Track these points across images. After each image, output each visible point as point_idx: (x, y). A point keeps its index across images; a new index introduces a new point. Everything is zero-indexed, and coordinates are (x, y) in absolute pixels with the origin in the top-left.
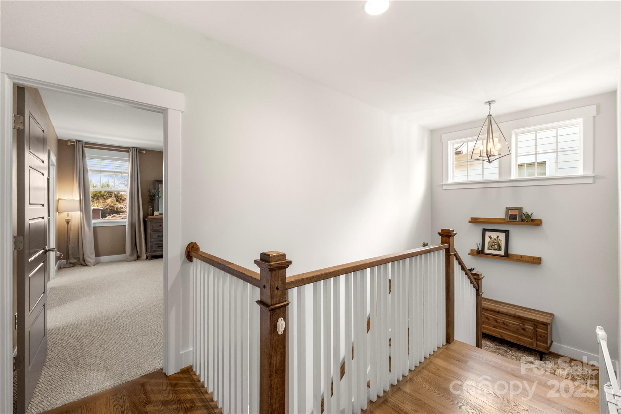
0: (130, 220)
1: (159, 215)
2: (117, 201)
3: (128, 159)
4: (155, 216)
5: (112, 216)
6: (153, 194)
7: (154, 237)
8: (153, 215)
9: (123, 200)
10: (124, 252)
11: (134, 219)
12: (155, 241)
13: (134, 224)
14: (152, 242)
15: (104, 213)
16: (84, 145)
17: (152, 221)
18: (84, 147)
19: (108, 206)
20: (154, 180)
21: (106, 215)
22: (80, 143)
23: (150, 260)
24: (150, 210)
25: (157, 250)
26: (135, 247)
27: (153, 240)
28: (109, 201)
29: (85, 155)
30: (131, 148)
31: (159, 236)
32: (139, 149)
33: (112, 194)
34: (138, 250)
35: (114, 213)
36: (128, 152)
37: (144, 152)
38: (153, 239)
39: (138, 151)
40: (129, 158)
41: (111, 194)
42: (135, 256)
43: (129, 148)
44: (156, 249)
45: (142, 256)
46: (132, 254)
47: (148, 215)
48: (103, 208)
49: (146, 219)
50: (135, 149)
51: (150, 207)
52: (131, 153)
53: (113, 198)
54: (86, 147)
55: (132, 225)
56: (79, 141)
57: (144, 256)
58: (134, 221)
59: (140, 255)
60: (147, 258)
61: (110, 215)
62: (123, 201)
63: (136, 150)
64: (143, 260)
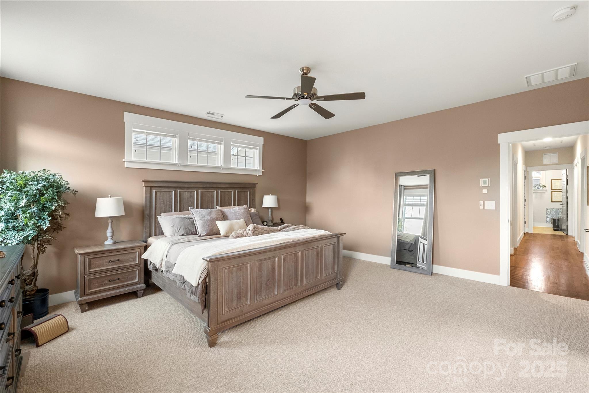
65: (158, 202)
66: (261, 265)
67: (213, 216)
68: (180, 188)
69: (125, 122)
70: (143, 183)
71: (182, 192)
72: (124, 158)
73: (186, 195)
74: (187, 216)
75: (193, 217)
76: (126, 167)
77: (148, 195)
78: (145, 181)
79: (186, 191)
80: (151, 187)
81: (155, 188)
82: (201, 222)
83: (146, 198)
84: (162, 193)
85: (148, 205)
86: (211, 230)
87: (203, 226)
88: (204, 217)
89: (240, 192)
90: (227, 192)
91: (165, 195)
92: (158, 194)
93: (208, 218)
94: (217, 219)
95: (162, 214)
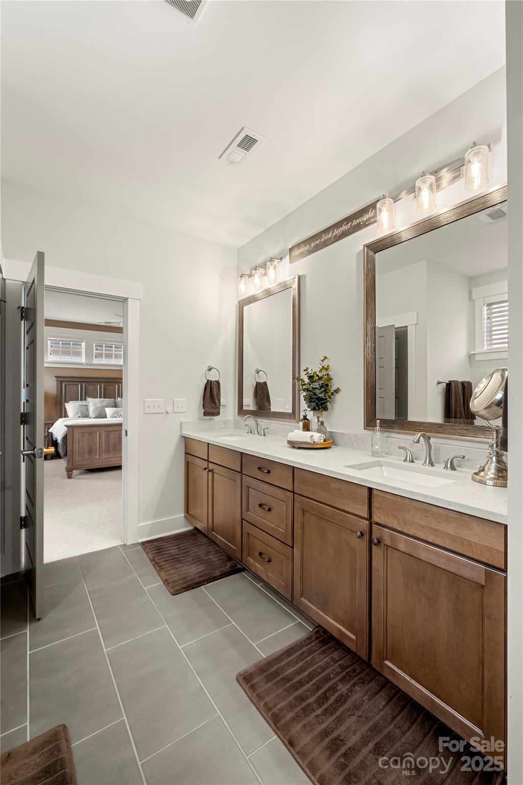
65: (67, 394)
66: (108, 434)
67: (104, 404)
68: (85, 382)
70: (55, 378)
71: (87, 386)
73: (91, 387)
74: (84, 404)
75: (88, 404)
77: (59, 387)
78: (56, 377)
80: (61, 382)
81: (65, 382)
82: (93, 408)
83: (57, 389)
84: (70, 386)
85: (59, 393)
86: (100, 414)
87: (94, 411)
88: (96, 404)
91: (74, 388)
92: (67, 386)
93: (99, 405)
94: (107, 407)
95: (70, 402)
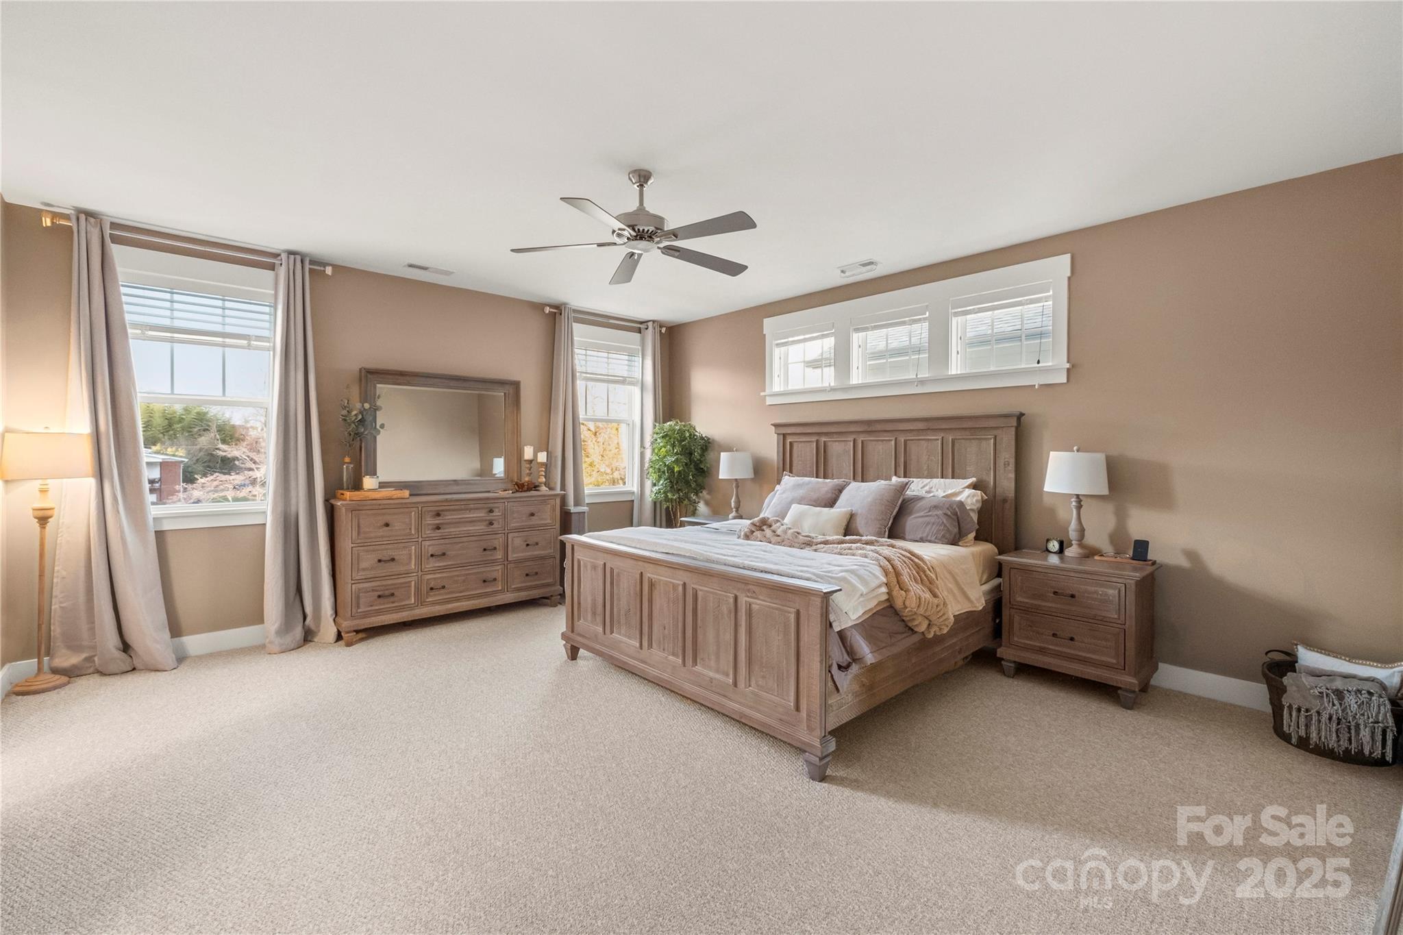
0: (280, 508)
1: (380, 487)
2: (224, 441)
3: (273, 292)
4: (369, 494)
5: (212, 477)
6: (360, 417)
7: (363, 565)
8: (357, 486)
9: (238, 440)
10: (257, 617)
11: (293, 501)
12: (367, 580)
13: (293, 519)
14: (359, 582)
15: (190, 469)
16: (108, 232)
17: (355, 509)
18: (108, 239)
19: (202, 454)
20: (360, 369)
21: (196, 476)
22: (92, 220)
23: (349, 644)
24: (346, 471)
25: (373, 608)
26: (298, 598)
27: (361, 575)
28: (204, 441)
29: (115, 269)
30: (284, 256)
31: (380, 561)
32: (310, 261)
33: (210, 424)
34: (309, 609)
35: (216, 472)
36: (274, 270)
37: (329, 271)
38: (364, 570)
39: (307, 267)
40: (276, 289)
41: (208, 426)
42: (298, 632)
43: (276, 255)
44: (371, 606)
45: (322, 630)
46: (286, 627)
47: (342, 489)
48: (187, 458)
49: (339, 504)
50: (298, 258)
51: (347, 460)
52: (282, 271)
53: (213, 434)
54: (116, 240)
55: (289, 527)
56: (89, 214)
57: (328, 630)
58: (293, 509)
59: (313, 627)
60: (339, 637)
61: (205, 475)
62: (238, 442)
63: (302, 262)
64: (326, 645)
68: (826, 434)
69: (765, 335)
70: (774, 428)
71: (829, 443)
72: (764, 391)
73: (836, 448)
76: (767, 404)
77: (781, 449)
78: (776, 426)
79: (836, 441)
80: (784, 435)
81: (791, 437)
83: (778, 453)
84: (800, 445)
85: (781, 465)
89: (963, 441)
90: (924, 442)
91: (804, 449)
92: (795, 446)
